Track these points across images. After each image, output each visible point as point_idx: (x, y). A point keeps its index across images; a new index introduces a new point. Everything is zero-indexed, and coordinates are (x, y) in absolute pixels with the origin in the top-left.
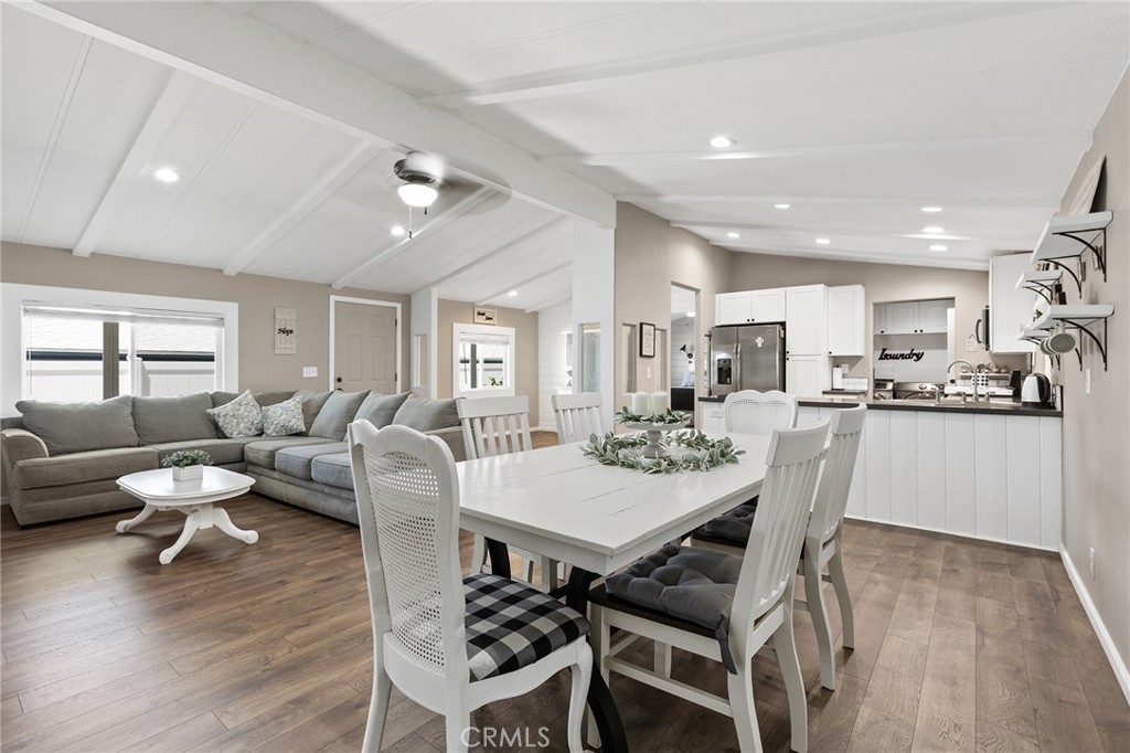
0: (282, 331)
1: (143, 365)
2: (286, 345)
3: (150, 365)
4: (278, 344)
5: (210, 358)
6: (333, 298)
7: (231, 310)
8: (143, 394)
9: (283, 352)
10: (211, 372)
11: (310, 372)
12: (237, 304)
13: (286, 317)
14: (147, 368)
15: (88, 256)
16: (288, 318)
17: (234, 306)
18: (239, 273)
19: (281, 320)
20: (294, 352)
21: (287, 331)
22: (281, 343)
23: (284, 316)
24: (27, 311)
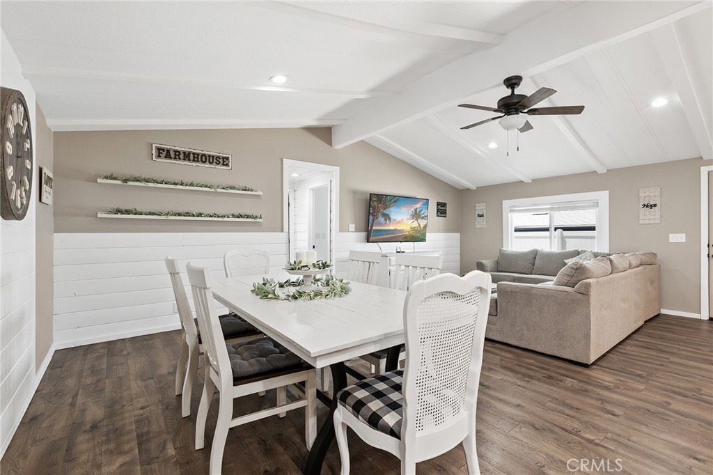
1: (562, 234)
2: (650, 216)
3: (567, 233)
4: (642, 216)
5: (593, 229)
6: (703, 168)
7: (603, 196)
8: (562, 249)
9: (647, 222)
10: (594, 238)
11: (678, 238)
12: (608, 192)
14: (564, 235)
15: (530, 181)
16: (651, 195)
17: (606, 194)
18: (608, 170)
19: (645, 197)
20: (658, 221)
21: (651, 205)
22: (645, 215)
23: (648, 194)
24: (511, 211)
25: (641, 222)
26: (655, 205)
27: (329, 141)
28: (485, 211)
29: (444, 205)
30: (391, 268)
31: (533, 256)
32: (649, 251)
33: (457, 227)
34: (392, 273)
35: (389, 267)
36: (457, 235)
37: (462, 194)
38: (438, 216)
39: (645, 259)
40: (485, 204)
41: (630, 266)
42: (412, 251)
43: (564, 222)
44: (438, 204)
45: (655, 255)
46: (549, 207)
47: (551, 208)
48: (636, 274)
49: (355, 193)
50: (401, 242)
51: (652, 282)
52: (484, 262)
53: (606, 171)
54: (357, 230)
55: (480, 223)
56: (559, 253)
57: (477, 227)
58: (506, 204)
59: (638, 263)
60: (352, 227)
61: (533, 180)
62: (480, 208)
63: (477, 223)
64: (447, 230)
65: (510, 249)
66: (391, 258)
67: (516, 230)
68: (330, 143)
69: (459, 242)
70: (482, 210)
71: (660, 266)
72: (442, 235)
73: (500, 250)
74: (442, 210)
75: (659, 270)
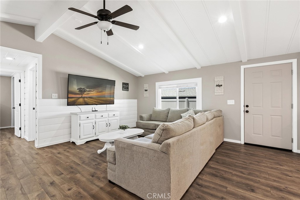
0: (218, 86)
2: (219, 91)
4: (216, 91)
6: (242, 67)
9: (218, 94)
11: (231, 102)
13: (219, 80)
15: (168, 73)
16: (220, 80)
17: (200, 79)
18: (201, 67)
19: (217, 81)
20: (223, 94)
21: (220, 85)
22: (217, 90)
23: (218, 79)
24: (160, 88)
25: (216, 94)
26: (221, 85)
27: (32, 36)
28: (148, 88)
29: (128, 84)
30: (81, 122)
31: (167, 112)
32: (218, 109)
33: (135, 96)
34: (82, 125)
35: (79, 122)
36: (135, 101)
37: (137, 79)
38: (123, 90)
39: (216, 114)
40: (148, 84)
41: (207, 120)
42: (105, 110)
43: (190, 95)
44: (123, 84)
45: (221, 111)
46: (176, 86)
47: (177, 87)
48: (211, 124)
49: (57, 73)
50: (97, 105)
51: (220, 126)
52: (143, 115)
53: (200, 68)
54: (59, 98)
55: (146, 94)
56: (179, 110)
57: (145, 96)
58: (158, 84)
59: (212, 117)
60: (55, 95)
61: (169, 72)
62: (146, 86)
63: (144, 94)
64: (129, 98)
65: (159, 108)
66: (81, 115)
67: (162, 98)
68: (33, 37)
69: (137, 104)
70: (147, 87)
71: (223, 117)
72: (126, 101)
73: (153, 109)
74: (125, 86)
75: (223, 119)
